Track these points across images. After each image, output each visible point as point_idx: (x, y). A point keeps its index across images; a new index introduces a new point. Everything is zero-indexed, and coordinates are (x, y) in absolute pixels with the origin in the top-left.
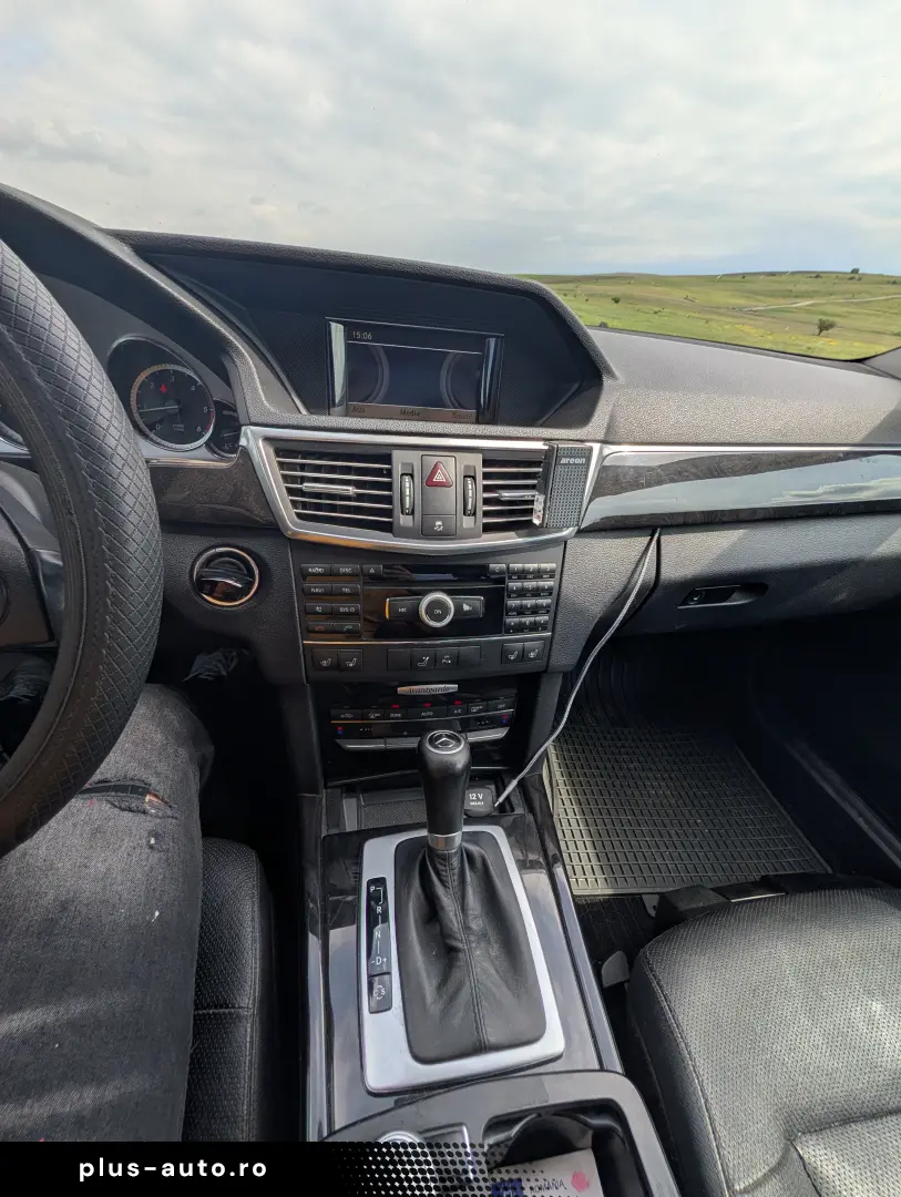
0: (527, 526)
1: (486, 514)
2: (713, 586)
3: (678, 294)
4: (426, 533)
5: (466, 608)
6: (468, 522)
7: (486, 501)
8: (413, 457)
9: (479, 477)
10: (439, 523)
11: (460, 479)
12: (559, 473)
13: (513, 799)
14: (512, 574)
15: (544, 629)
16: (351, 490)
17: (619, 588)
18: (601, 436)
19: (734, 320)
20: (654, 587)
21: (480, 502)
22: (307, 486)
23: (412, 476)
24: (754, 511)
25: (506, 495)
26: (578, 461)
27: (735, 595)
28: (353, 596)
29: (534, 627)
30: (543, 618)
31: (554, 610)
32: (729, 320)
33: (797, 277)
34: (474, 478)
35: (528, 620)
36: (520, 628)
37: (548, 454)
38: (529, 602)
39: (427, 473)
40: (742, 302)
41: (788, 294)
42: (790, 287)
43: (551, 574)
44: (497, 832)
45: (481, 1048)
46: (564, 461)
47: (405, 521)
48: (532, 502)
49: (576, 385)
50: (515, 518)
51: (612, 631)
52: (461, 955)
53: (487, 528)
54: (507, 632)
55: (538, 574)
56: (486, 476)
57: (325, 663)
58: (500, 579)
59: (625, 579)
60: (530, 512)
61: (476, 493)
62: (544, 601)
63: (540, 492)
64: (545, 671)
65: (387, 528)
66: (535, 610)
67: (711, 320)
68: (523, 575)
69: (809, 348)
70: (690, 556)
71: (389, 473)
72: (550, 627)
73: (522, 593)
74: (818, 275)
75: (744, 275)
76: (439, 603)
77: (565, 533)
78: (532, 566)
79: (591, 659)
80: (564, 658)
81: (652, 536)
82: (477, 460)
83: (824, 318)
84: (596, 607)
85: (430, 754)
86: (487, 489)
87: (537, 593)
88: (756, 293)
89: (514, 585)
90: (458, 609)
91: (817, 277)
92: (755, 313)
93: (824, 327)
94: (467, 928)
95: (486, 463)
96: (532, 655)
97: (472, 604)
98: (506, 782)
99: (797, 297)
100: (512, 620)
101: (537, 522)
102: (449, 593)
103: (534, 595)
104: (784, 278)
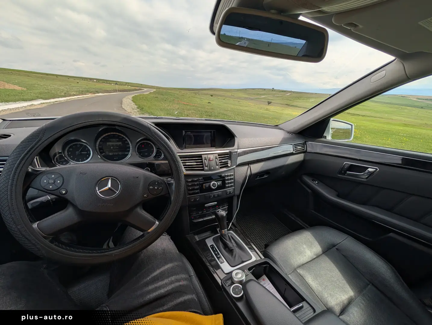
0: (227, 167)
1: (220, 165)
2: (261, 174)
3: (229, 94)
4: (210, 170)
5: (219, 184)
6: (217, 167)
7: (220, 163)
8: (206, 156)
9: (218, 158)
10: (212, 168)
11: (215, 159)
12: (233, 156)
13: (232, 227)
14: (226, 176)
15: (233, 187)
16: (195, 163)
17: (245, 176)
18: (237, 148)
19: (246, 101)
20: (251, 175)
21: (219, 163)
22: (187, 164)
23: (206, 159)
24: (264, 158)
25: (223, 161)
26: (235, 154)
27: (265, 175)
28: (198, 185)
29: (231, 186)
30: (232, 184)
31: (234, 182)
32: (245, 101)
33: (259, 90)
34: (217, 158)
35: (230, 185)
36: (229, 187)
37: (230, 152)
38: (230, 181)
39: (209, 158)
40: (247, 96)
41: (258, 94)
42: (259, 92)
43: (232, 175)
44: (231, 232)
45: (243, 262)
46: (233, 154)
47: (206, 168)
48: (228, 162)
49: (230, 139)
50: (225, 165)
51: (245, 185)
52: (234, 250)
53: (221, 168)
54: (227, 188)
55: (230, 175)
56: (219, 158)
57: (192, 200)
58: (224, 177)
59: (245, 174)
60: (227, 163)
61: (218, 161)
62: (232, 181)
63: (229, 160)
64: (234, 196)
65: (203, 170)
66: (231, 183)
67: (240, 101)
68: (228, 176)
69: (267, 109)
70: (256, 168)
71: (202, 159)
72: (234, 186)
73: (228, 180)
74: (265, 89)
75: (246, 89)
76: (214, 184)
77: (234, 167)
78: (229, 174)
79: (242, 192)
80: (237, 192)
81: (249, 165)
82: (217, 155)
83: (269, 100)
84: (241, 181)
85: (218, 214)
86: (220, 160)
87: (231, 179)
88: (250, 94)
89: (226, 178)
90: (218, 184)
91: (264, 90)
92: (252, 99)
93: (269, 103)
94: (233, 246)
95: (219, 155)
96: (232, 192)
97: (220, 183)
98: (229, 224)
99: (261, 95)
100: (227, 186)
101: (229, 165)
102: (216, 181)
103: (230, 180)
104: (256, 90)
